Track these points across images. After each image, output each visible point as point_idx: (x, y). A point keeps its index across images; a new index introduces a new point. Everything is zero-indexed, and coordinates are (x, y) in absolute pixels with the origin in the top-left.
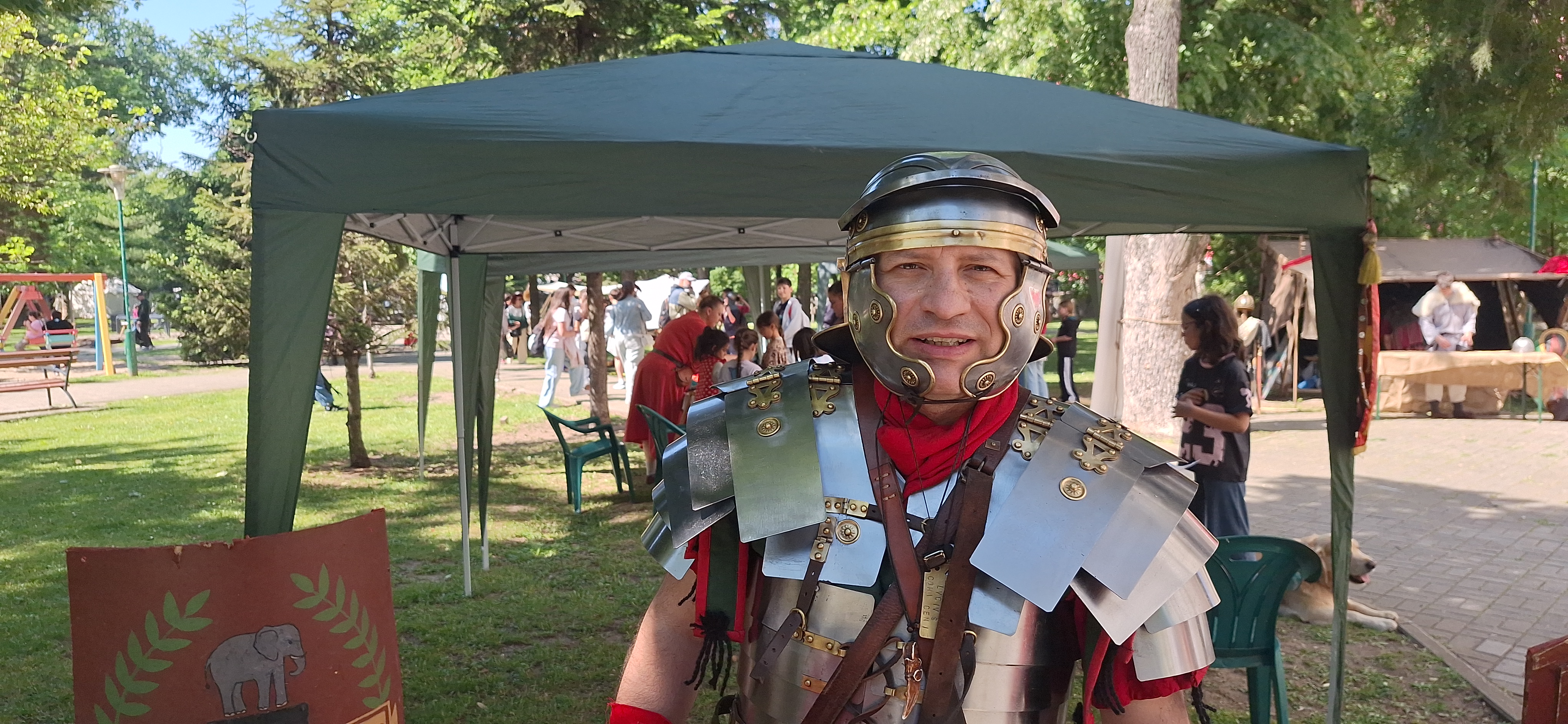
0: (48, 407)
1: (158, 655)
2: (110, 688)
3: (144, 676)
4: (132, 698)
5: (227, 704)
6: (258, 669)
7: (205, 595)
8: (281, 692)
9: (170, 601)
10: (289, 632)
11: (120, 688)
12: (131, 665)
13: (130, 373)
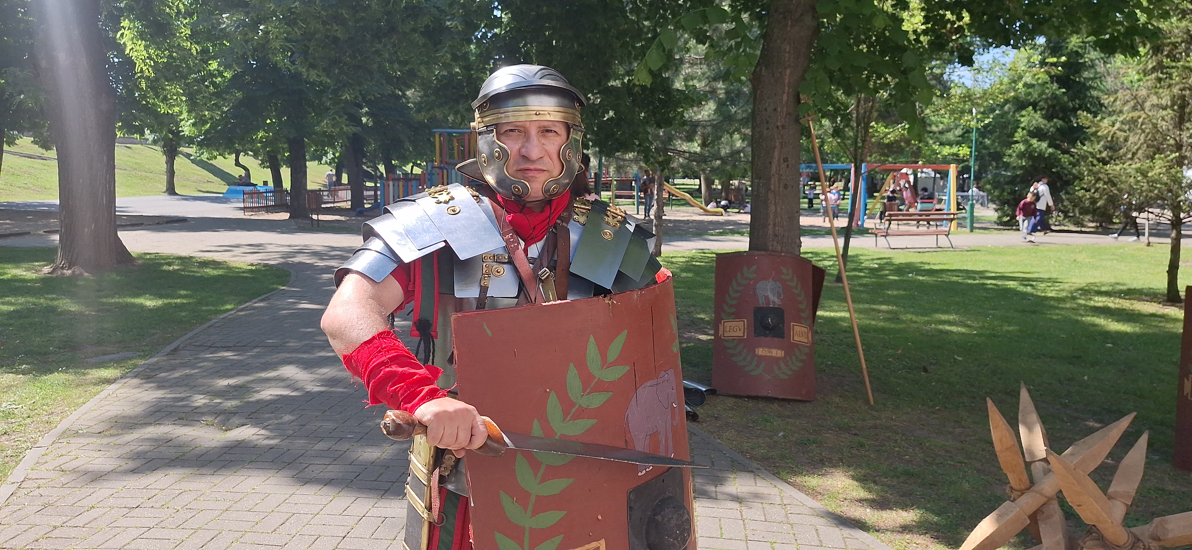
0: (935, 246)
13: (968, 230)
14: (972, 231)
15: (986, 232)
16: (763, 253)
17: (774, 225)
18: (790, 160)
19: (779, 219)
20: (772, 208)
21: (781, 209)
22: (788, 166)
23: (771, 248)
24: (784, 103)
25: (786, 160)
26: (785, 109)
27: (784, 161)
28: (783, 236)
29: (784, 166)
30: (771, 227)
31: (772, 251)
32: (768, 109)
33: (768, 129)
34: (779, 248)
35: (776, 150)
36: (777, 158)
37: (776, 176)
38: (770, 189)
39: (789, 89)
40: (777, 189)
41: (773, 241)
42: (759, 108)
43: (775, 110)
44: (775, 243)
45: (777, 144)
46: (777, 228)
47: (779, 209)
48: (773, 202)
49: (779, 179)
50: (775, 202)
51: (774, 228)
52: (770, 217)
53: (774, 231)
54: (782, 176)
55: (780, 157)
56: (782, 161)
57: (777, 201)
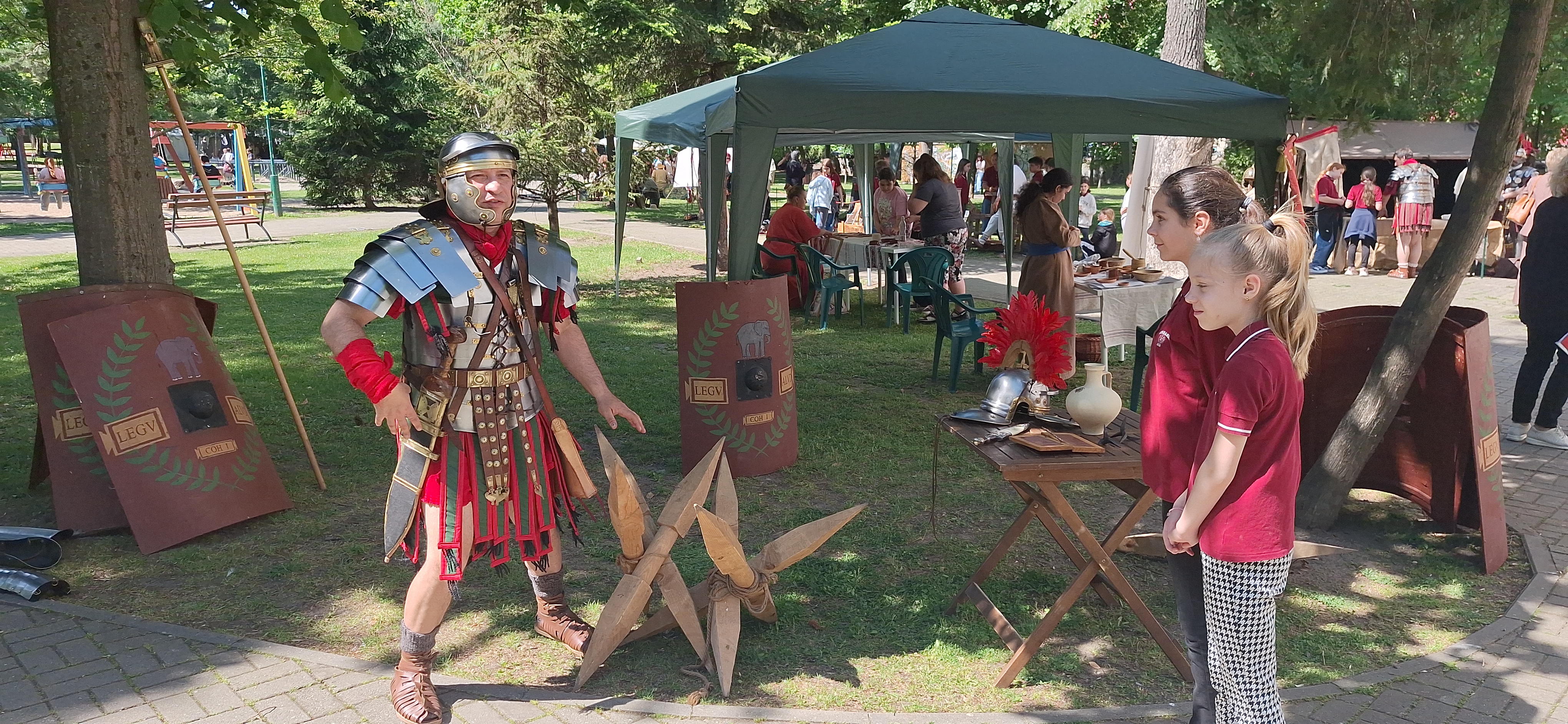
1: (718, 330)
2: (696, 344)
3: (711, 338)
4: (705, 348)
5: (744, 354)
6: (755, 339)
7: (737, 304)
8: (763, 350)
9: (723, 306)
10: (765, 324)
11: (701, 344)
12: (706, 334)
13: (275, 214)
14: (280, 215)
15: (298, 214)
16: (115, 287)
17: (128, 239)
19: (135, 230)
20: (119, 211)
21: (136, 212)
22: (136, 143)
23: (127, 277)
24: (113, 35)
25: (131, 131)
26: (116, 45)
27: (129, 133)
28: (146, 256)
29: (129, 140)
30: (121, 243)
32: (83, 43)
33: (89, 77)
34: (142, 277)
35: (111, 114)
36: (115, 128)
37: (119, 158)
38: (111, 180)
39: (119, 13)
40: (123, 180)
41: (130, 266)
42: (63, 40)
43: (98, 46)
44: (134, 268)
45: (112, 105)
46: (133, 245)
47: (132, 213)
48: (119, 203)
49: (125, 164)
50: (124, 201)
51: (128, 244)
52: (117, 227)
53: (129, 250)
54: (128, 158)
55: (120, 126)
56: (126, 133)
57: (127, 199)
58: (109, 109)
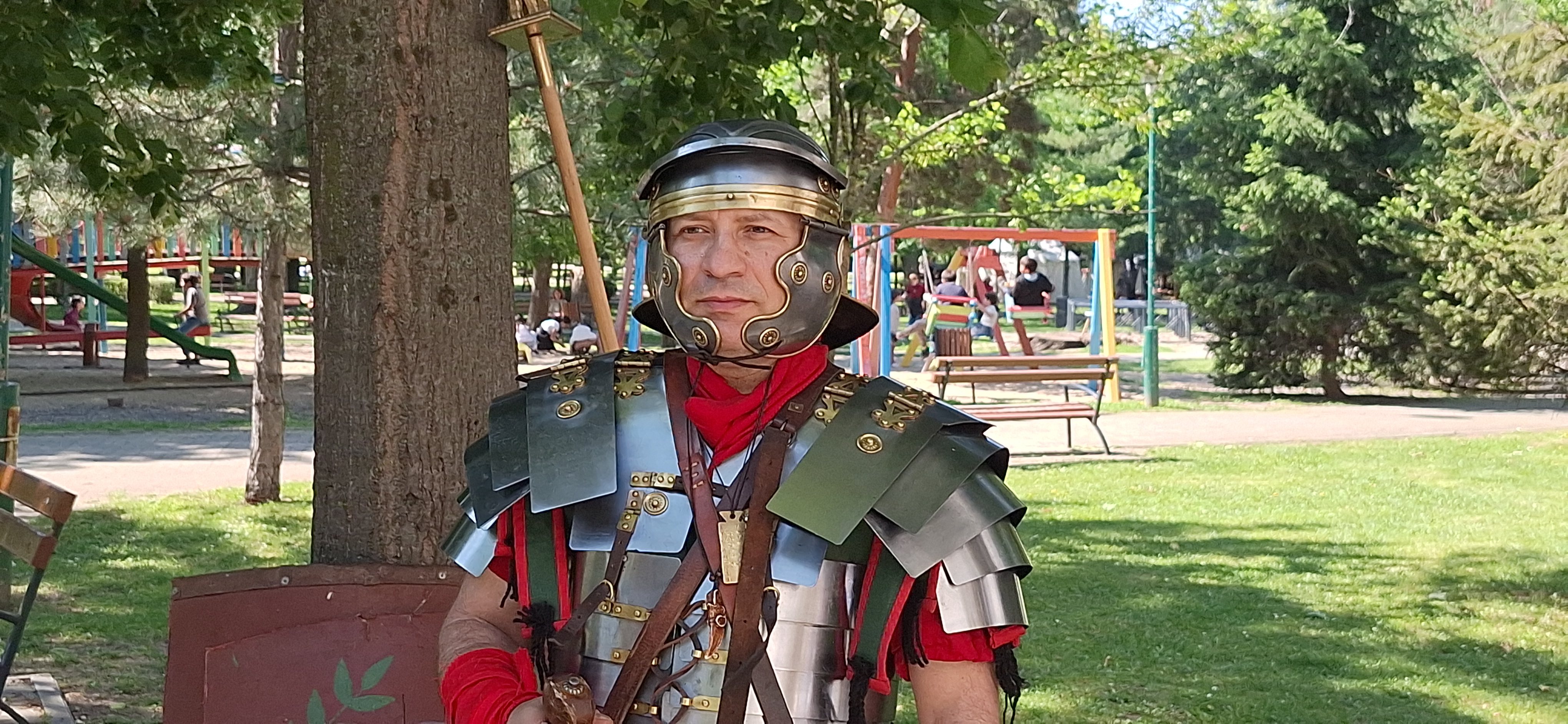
17: (404, 455)
18: (458, 189)
20: (393, 385)
21: (431, 388)
23: (392, 550)
25: (440, 192)
27: (433, 194)
29: (434, 214)
30: (389, 463)
31: (399, 563)
33: (362, 59)
35: (397, 147)
36: (402, 182)
37: (404, 255)
38: (382, 307)
40: (409, 308)
44: (409, 529)
45: (401, 125)
46: (415, 469)
47: (420, 391)
48: (395, 362)
49: (416, 268)
50: (404, 359)
51: (405, 467)
52: (384, 424)
53: (405, 478)
54: (426, 254)
55: (413, 174)
56: (425, 195)
57: (410, 356)
58: (393, 137)
